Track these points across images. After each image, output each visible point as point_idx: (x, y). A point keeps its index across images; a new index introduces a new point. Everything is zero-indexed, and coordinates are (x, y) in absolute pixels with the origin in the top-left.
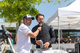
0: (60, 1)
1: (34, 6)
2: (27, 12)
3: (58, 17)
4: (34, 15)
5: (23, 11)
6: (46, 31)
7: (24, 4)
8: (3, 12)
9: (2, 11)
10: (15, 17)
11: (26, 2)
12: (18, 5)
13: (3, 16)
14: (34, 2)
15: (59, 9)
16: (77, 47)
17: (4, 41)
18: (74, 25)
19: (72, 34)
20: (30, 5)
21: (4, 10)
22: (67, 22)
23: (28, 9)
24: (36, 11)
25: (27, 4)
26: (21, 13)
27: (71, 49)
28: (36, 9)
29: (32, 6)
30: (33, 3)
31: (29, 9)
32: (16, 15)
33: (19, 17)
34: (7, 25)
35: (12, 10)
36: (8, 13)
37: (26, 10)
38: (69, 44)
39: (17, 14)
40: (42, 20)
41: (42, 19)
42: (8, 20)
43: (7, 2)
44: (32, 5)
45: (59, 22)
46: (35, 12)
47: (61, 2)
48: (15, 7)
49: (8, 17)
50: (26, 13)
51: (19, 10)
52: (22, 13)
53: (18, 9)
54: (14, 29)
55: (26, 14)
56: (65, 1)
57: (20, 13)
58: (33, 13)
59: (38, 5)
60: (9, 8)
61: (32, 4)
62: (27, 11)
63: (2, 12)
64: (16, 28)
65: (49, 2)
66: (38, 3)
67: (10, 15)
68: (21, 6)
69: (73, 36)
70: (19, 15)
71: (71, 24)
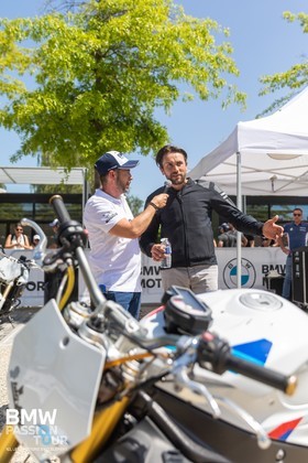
0: (243, 94)
1: (149, 112)
2: (123, 134)
3: (238, 153)
4: (151, 143)
5: (110, 130)
6: (196, 205)
7: (115, 104)
8: (40, 130)
9: (36, 127)
10: (82, 150)
11: (121, 96)
12: (92, 109)
13: (36, 146)
14: (150, 98)
15: (241, 124)
16: (300, 263)
17: (65, 260)
18: (292, 182)
19: (280, 213)
20: (136, 108)
21: (43, 126)
22: (269, 171)
23: (129, 122)
24: (158, 131)
25: (126, 105)
26: (104, 137)
27: (277, 267)
28: (158, 124)
29: (144, 113)
30: (145, 101)
31: (132, 123)
32: (85, 142)
33: (96, 151)
34: (53, 177)
35: (71, 126)
36: (57, 136)
37: (120, 127)
38: (269, 248)
39: (89, 140)
40: (177, 168)
41: (179, 163)
42: (57, 159)
43: (52, 98)
44: (141, 109)
45: (242, 170)
46: (152, 133)
47: (246, 100)
48: (83, 116)
49: (56, 149)
50: (121, 136)
51: (97, 127)
52: (108, 138)
53: (93, 121)
54: (74, 191)
55: (122, 140)
56: (260, 94)
57: (100, 137)
58: (147, 137)
59: (163, 107)
60: (61, 119)
61: (143, 103)
62: (125, 130)
63: (33, 129)
64: (83, 188)
65: (204, 98)
66: (165, 101)
67: (63, 143)
68: (104, 112)
69: (284, 219)
70: (95, 144)
71: (279, 177)
